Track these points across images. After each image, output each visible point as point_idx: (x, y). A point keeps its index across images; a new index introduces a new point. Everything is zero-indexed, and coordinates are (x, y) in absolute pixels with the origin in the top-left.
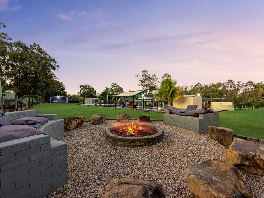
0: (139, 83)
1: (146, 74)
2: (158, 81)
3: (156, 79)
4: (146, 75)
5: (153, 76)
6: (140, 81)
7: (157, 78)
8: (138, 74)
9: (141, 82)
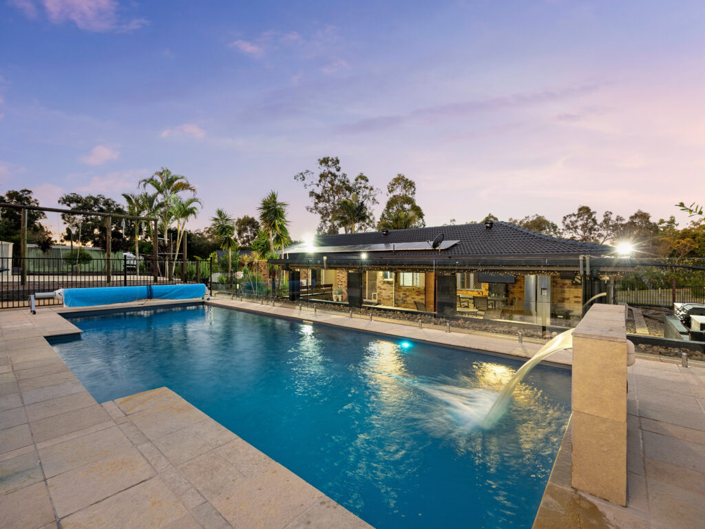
0: (311, 202)
1: (333, 170)
2: (374, 199)
3: (367, 192)
4: (335, 176)
5: (357, 180)
6: (312, 194)
7: (372, 189)
8: (308, 171)
9: (317, 201)
